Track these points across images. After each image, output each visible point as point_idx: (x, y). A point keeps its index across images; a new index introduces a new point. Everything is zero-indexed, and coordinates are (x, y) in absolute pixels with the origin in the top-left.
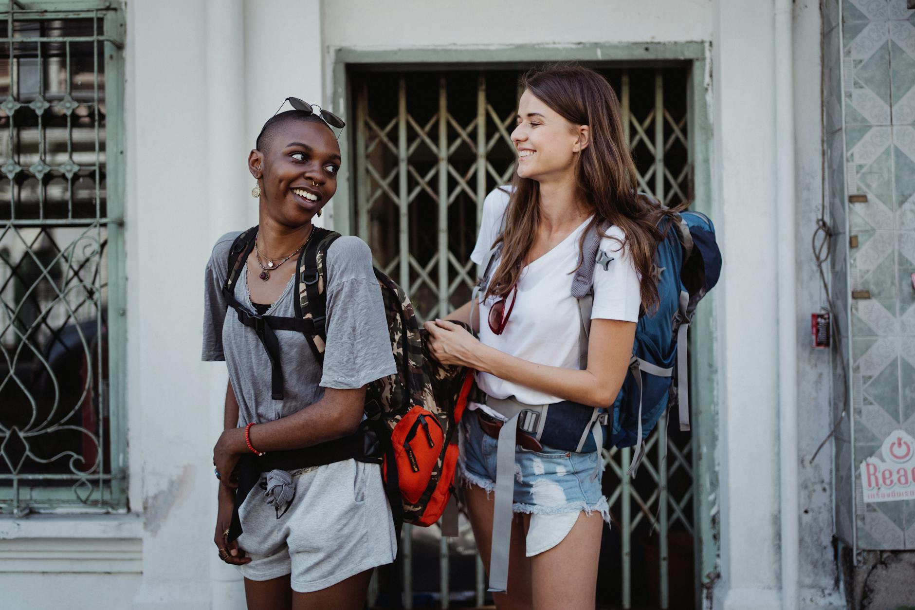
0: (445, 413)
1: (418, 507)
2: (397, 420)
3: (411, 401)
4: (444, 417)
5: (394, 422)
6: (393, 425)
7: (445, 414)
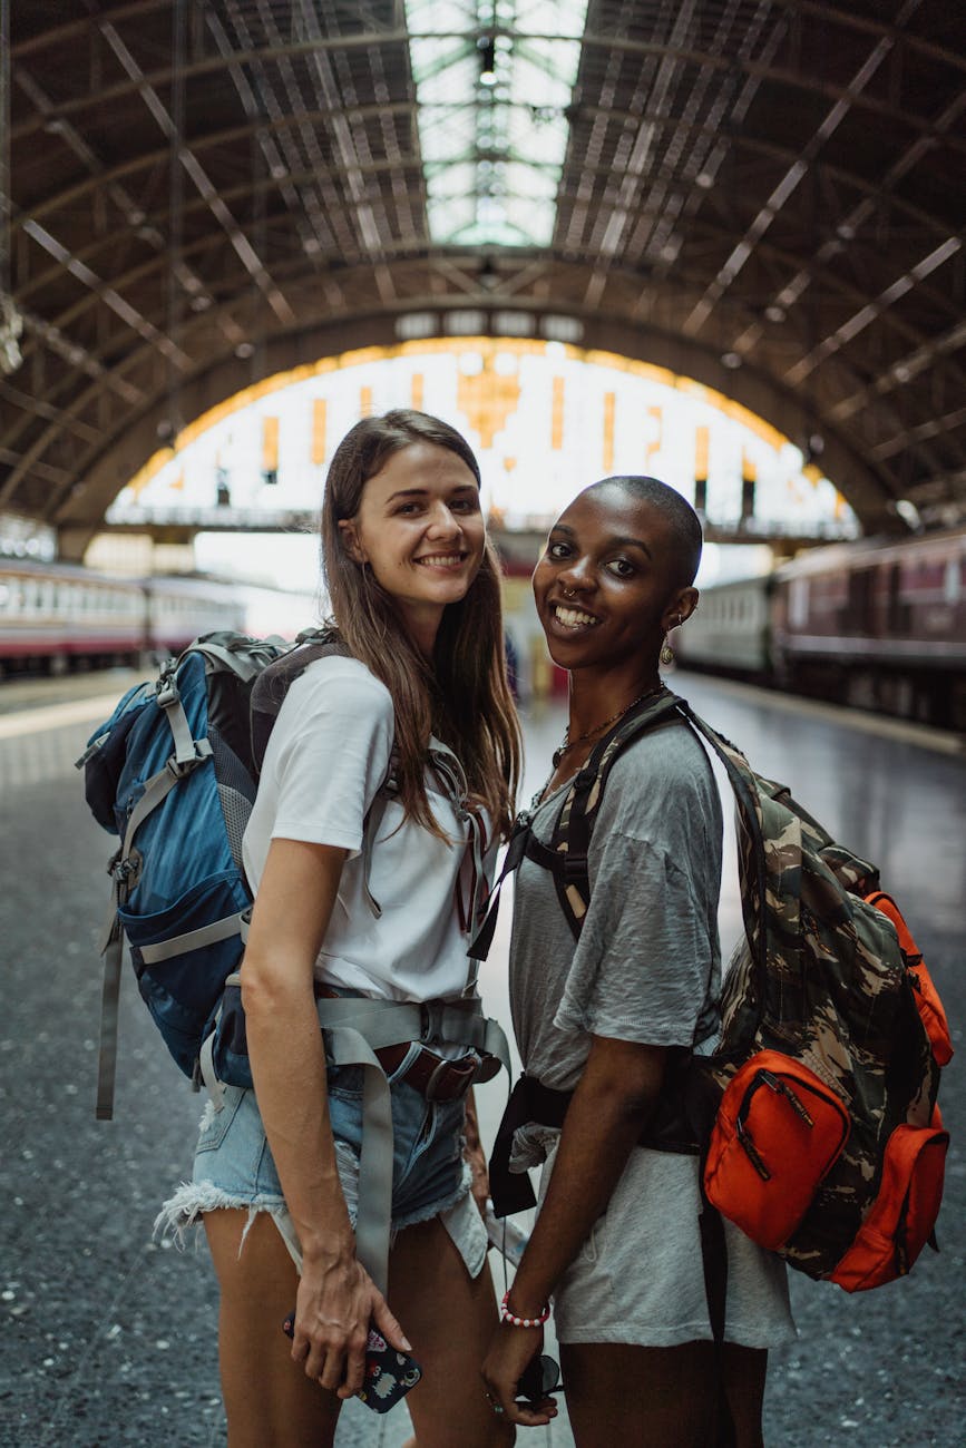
0: (881, 1064)
1: (811, 1251)
2: (730, 1074)
3: (759, 1037)
4: (879, 1072)
5: (725, 1077)
6: (723, 1082)
7: (880, 1068)
